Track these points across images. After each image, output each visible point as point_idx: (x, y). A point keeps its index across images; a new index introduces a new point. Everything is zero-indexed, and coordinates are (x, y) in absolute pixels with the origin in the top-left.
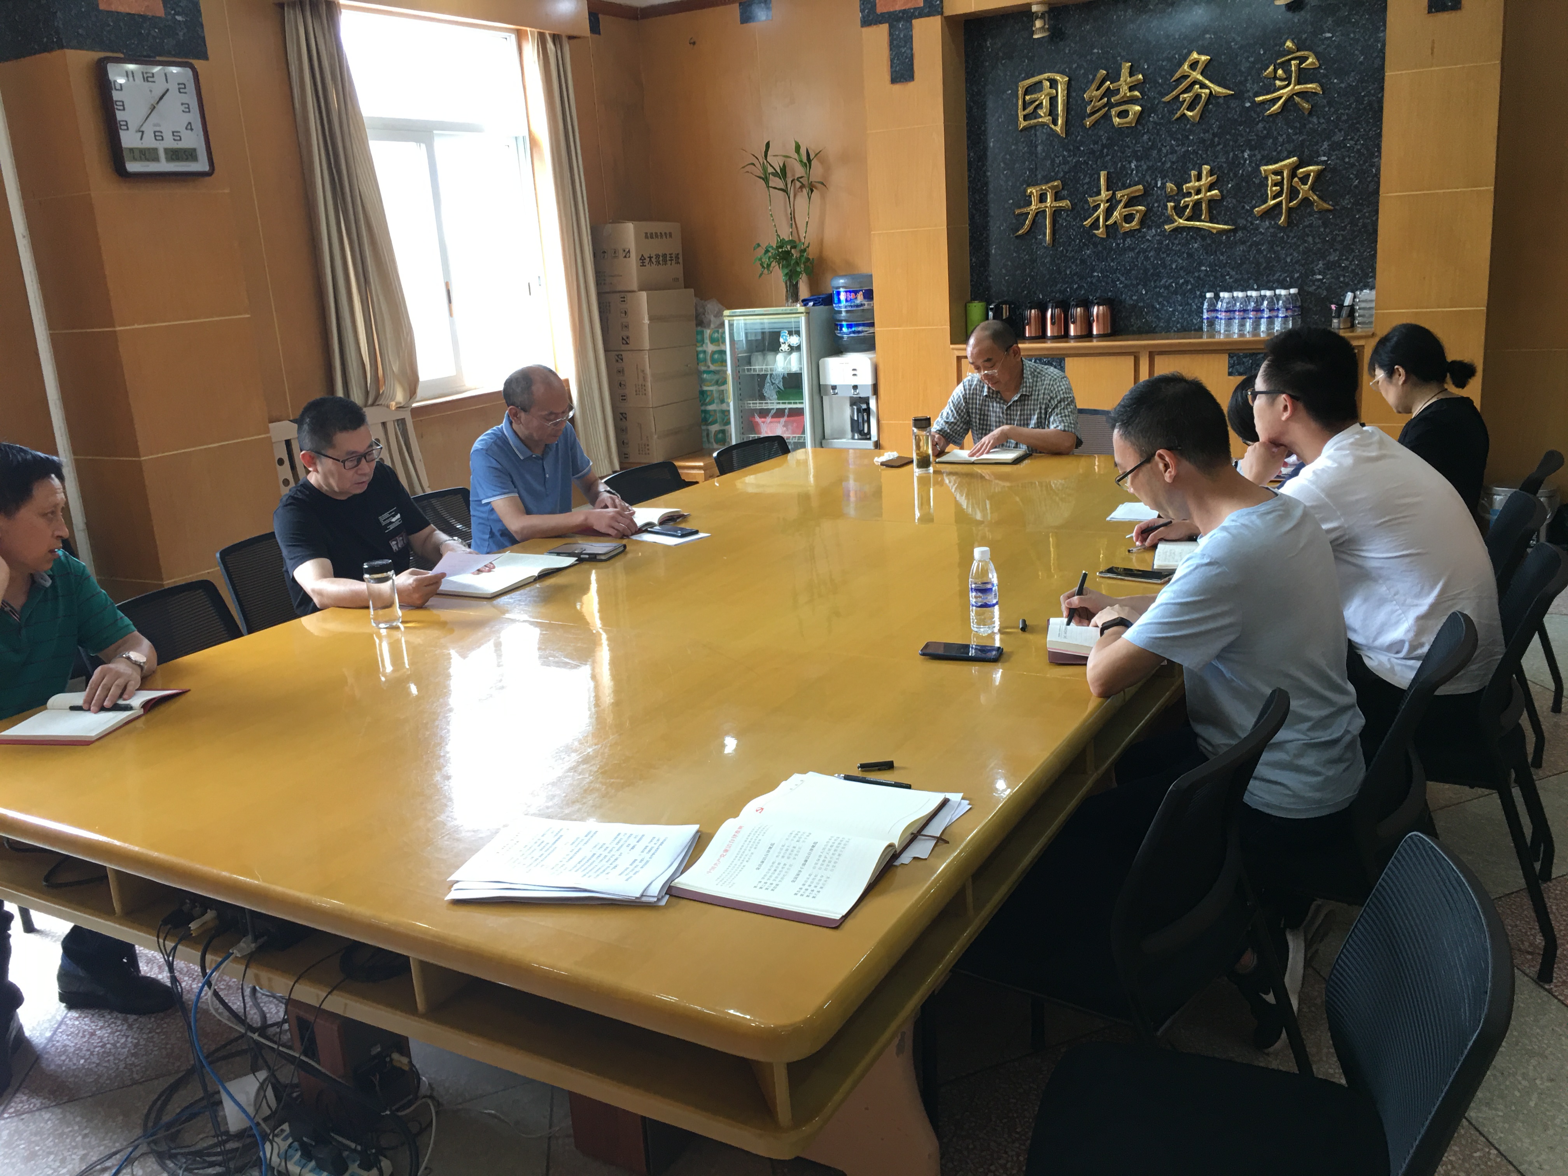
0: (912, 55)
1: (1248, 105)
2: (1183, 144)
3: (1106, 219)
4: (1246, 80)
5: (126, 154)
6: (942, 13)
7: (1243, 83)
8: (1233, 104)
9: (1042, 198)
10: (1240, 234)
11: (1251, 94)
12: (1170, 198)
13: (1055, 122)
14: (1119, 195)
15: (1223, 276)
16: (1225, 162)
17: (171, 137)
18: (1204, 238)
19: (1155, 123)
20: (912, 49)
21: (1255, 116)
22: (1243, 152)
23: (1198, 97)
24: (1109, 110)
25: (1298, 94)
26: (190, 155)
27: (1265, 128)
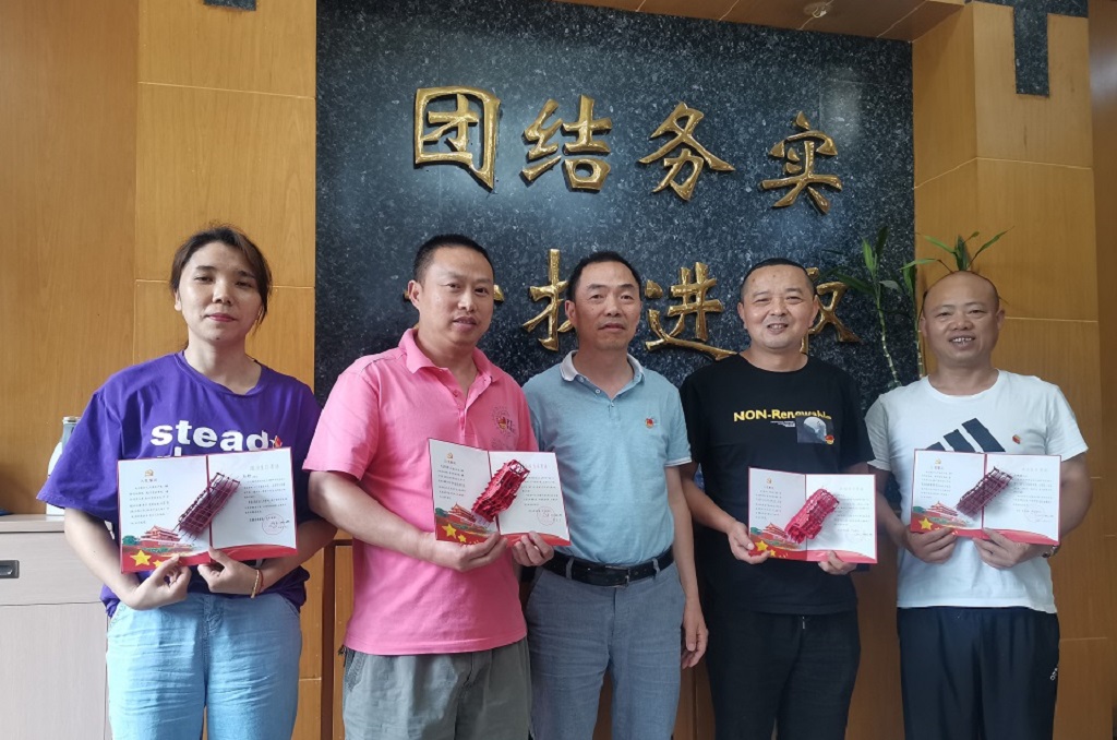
1: (749, 190)
2: (665, 229)
3: (557, 324)
4: (746, 157)
8: (731, 185)
12: (652, 303)
16: (722, 263)
19: (626, 192)
21: (757, 206)
22: (744, 251)
23: (688, 165)
24: (561, 159)
25: (816, 185)
27: (770, 223)
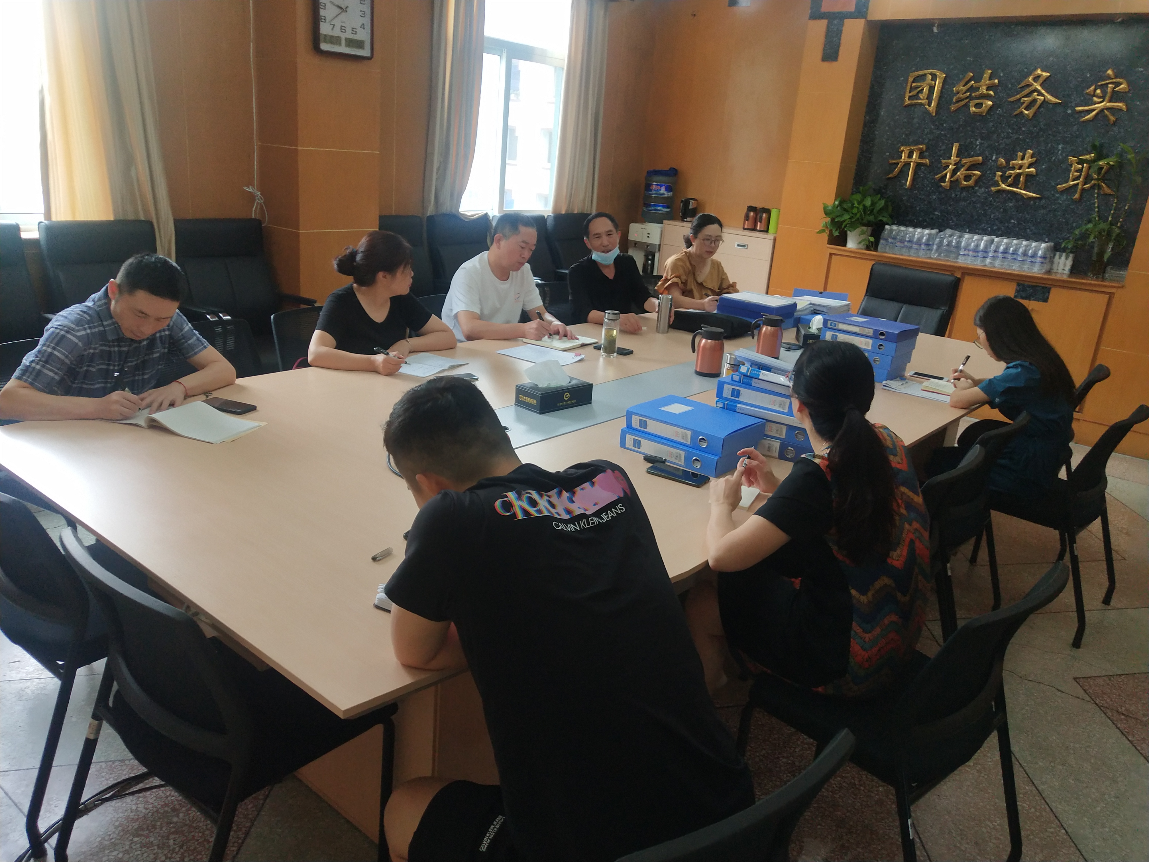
0: (840, 43)
1: (1069, 112)
2: (1017, 133)
3: (951, 177)
4: (1072, 94)
5: (322, 38)
6: (865, 18)
7: (1069, 96)
8: (1059, 110)
9: (910, 156)
10: (1044, 201)
11: (1073, 105)
12: (1000, 168)
13: (930, 104)
14: (964, 161)
15: (1025, 229)
16: (1044, 150)
17: (351, 31)
18: (1017, 201)
19: (1000, 115)
20: (840, 39)
21: (1073, 120)
22: (1058, 144)
23: (1035, 101)
24: (969, 102)
25: (1108, 109)
26: (360, 44)
27: (1078, 130)
